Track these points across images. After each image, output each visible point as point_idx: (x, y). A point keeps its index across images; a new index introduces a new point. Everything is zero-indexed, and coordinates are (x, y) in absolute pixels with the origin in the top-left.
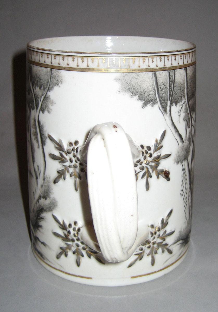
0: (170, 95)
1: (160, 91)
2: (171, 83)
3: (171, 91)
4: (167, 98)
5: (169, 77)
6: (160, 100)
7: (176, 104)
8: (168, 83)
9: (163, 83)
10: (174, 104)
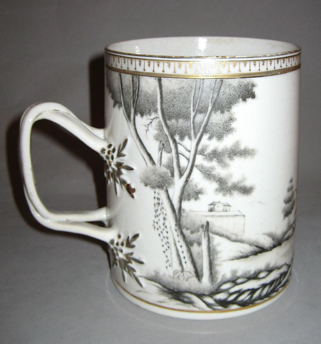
0: (134, 102)
1: (124, 95)
2: (134, 89)
3: (135, 98)
4: (131, 104)
5: (133, 83)
6: (124, 105)
7: (142, 115)
8: (132, 88)
9: (127, 86)
10: (139, 115)
